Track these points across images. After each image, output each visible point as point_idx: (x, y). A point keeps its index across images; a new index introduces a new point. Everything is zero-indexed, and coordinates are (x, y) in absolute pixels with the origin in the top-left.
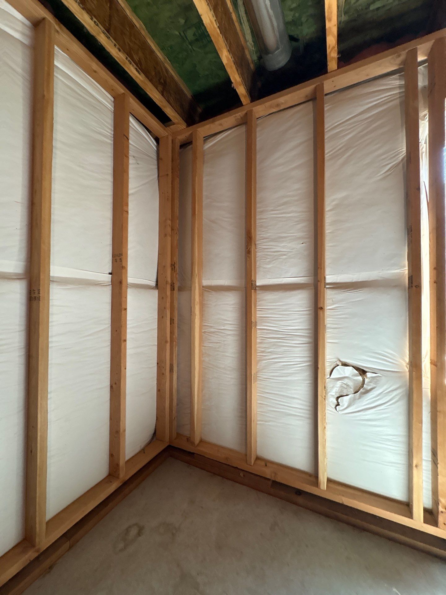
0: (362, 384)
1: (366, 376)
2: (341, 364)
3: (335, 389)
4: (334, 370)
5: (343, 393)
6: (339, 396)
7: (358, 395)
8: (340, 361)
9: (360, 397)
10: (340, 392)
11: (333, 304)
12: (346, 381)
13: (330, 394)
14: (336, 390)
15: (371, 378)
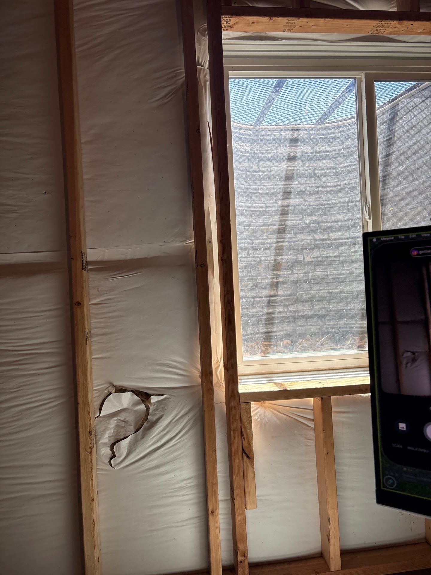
0: (146, 416)
1: (150, 402)
2: (114, 391)
3: (108, 432)
4: (105, 403)
5: (120, 436)
6: (113, 442)
7: (141, 433)
8: (114, 386)
9: (143, 436)
10: (116, 435)
11: (100, 295)
12: (123, 416)
13: (100, 442)
14: (110, 433)
15: (156, 403)
